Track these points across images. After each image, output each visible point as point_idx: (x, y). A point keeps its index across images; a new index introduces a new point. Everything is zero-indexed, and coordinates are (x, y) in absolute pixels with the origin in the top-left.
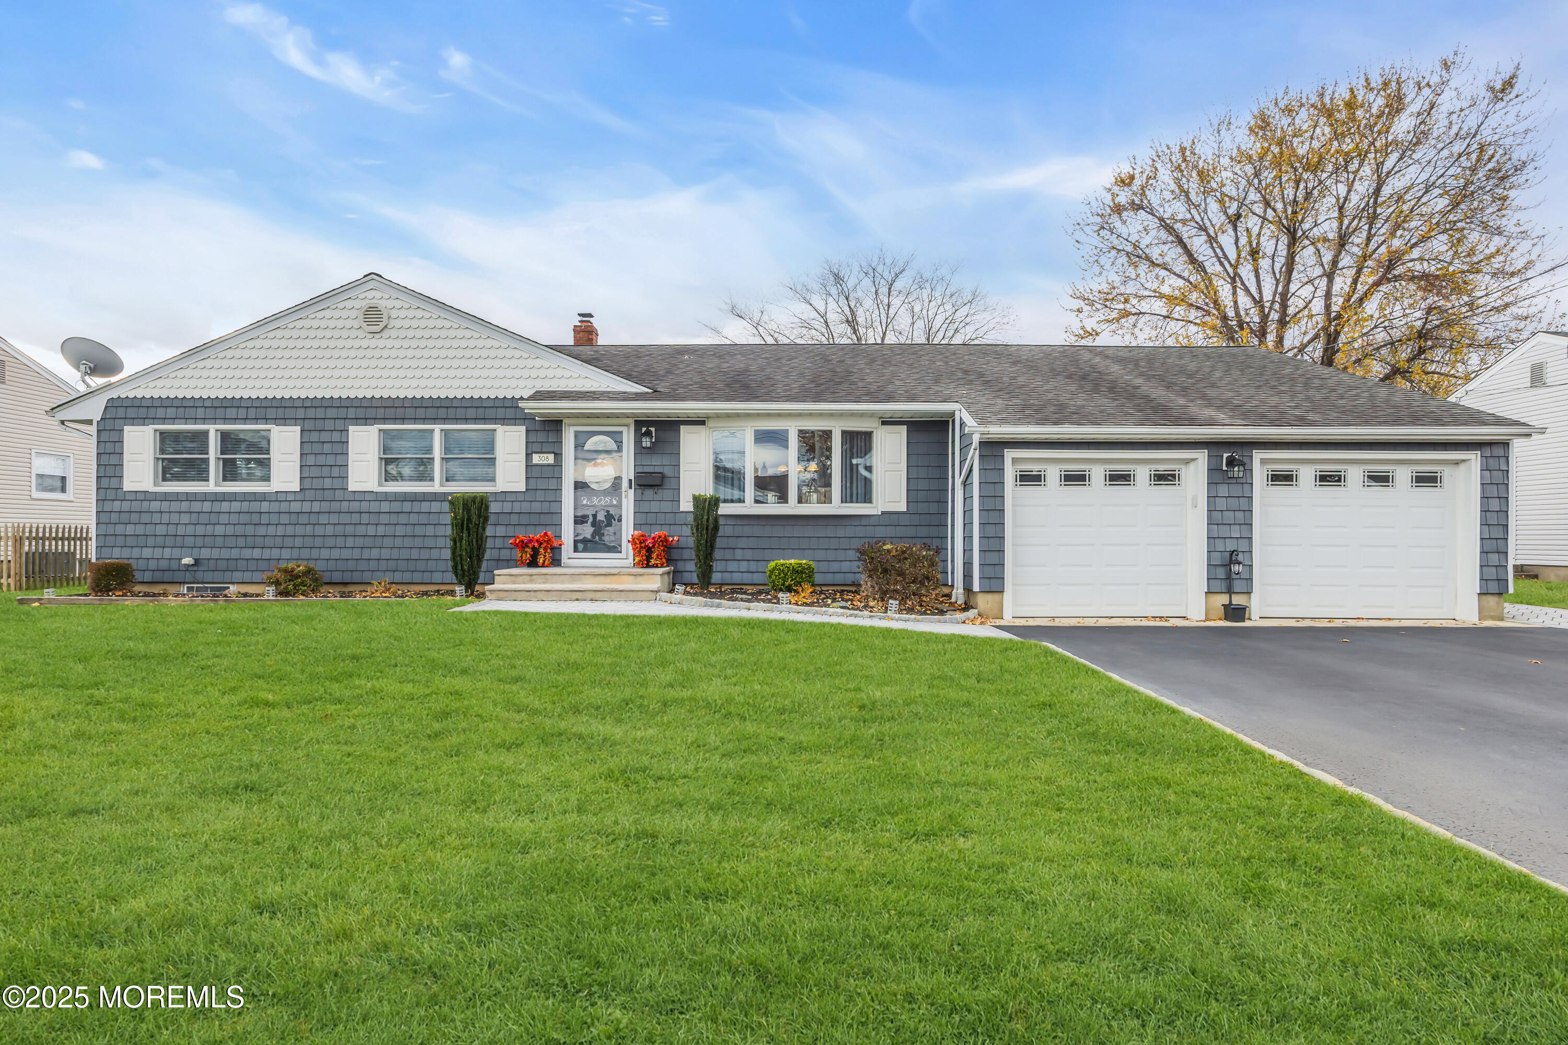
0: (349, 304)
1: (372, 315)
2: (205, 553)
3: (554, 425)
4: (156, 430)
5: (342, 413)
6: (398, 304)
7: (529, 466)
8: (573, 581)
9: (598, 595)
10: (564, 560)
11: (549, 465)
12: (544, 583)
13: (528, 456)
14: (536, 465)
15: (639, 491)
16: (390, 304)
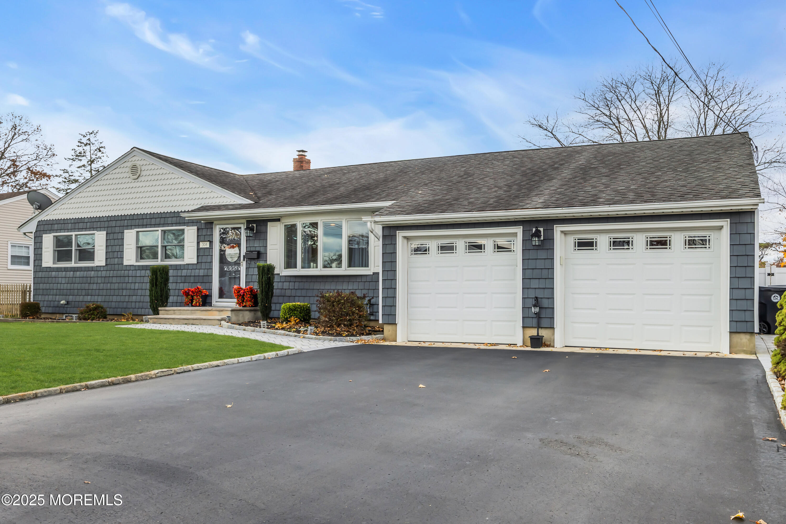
0: (125, 165)
1: (134, 169)
2: (71, 298)
3: (210, 224)
4: (54, 236)
5: (122, 223)
6: (144, 163)
7: (199, 249)
8: (192, 314)
9: (195, 321)
10: (214, 303)
11: (207, 248)
12: (180, 315)
13: (198, 243)
14: (202, 248)
15: (249, 262)
16: (141, 163)
